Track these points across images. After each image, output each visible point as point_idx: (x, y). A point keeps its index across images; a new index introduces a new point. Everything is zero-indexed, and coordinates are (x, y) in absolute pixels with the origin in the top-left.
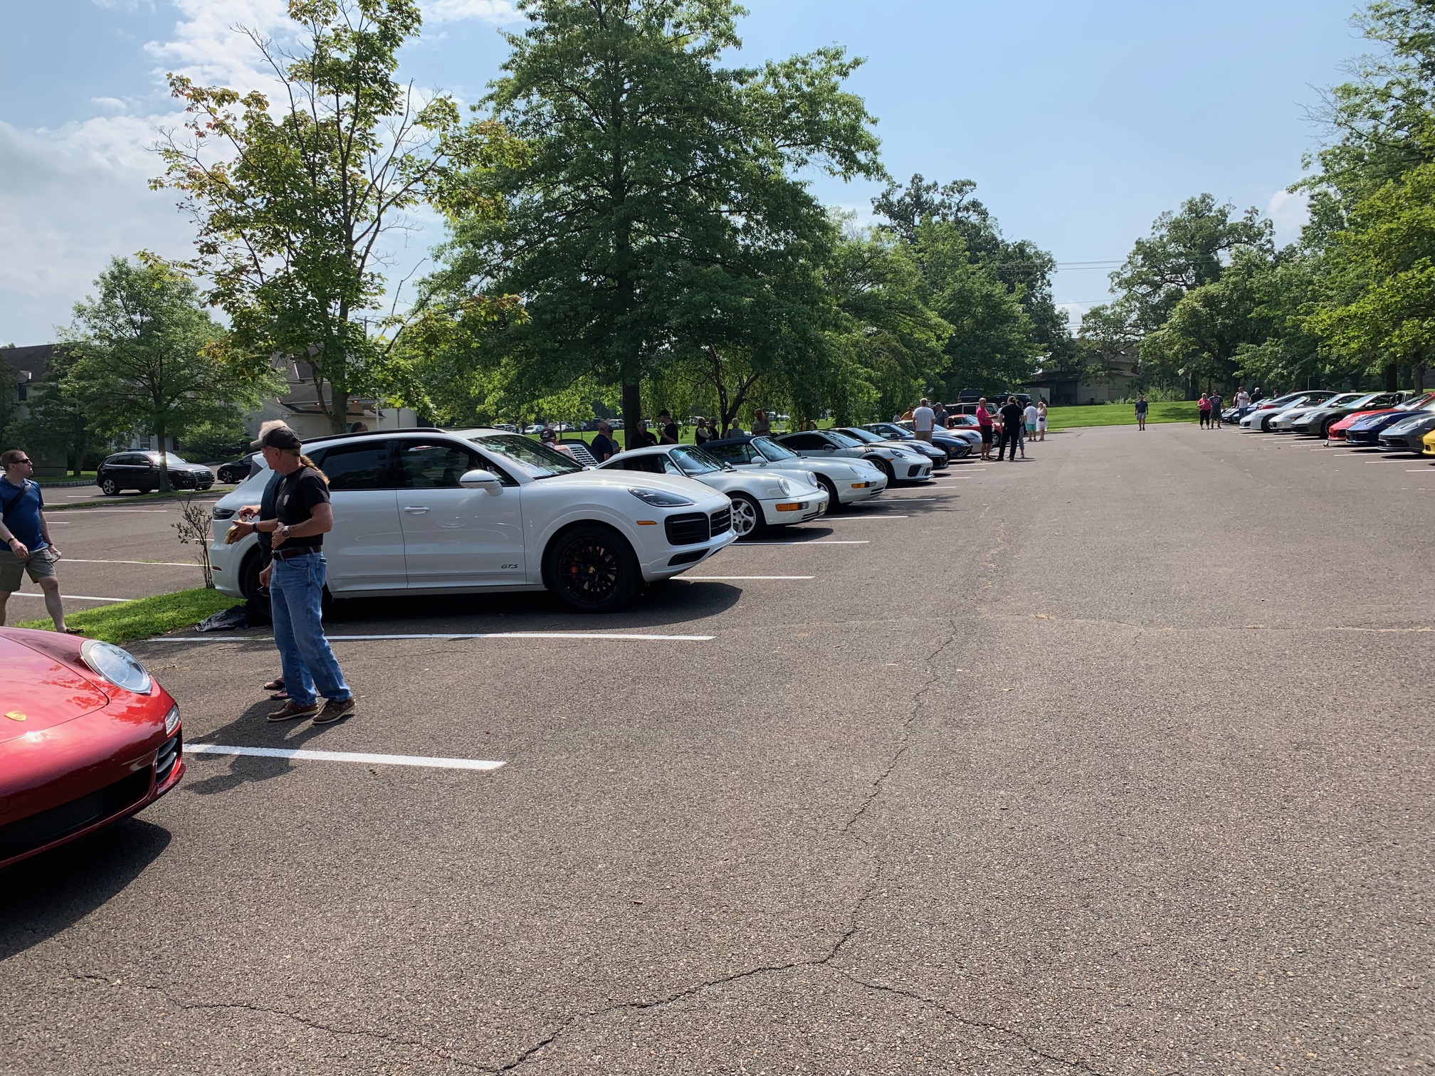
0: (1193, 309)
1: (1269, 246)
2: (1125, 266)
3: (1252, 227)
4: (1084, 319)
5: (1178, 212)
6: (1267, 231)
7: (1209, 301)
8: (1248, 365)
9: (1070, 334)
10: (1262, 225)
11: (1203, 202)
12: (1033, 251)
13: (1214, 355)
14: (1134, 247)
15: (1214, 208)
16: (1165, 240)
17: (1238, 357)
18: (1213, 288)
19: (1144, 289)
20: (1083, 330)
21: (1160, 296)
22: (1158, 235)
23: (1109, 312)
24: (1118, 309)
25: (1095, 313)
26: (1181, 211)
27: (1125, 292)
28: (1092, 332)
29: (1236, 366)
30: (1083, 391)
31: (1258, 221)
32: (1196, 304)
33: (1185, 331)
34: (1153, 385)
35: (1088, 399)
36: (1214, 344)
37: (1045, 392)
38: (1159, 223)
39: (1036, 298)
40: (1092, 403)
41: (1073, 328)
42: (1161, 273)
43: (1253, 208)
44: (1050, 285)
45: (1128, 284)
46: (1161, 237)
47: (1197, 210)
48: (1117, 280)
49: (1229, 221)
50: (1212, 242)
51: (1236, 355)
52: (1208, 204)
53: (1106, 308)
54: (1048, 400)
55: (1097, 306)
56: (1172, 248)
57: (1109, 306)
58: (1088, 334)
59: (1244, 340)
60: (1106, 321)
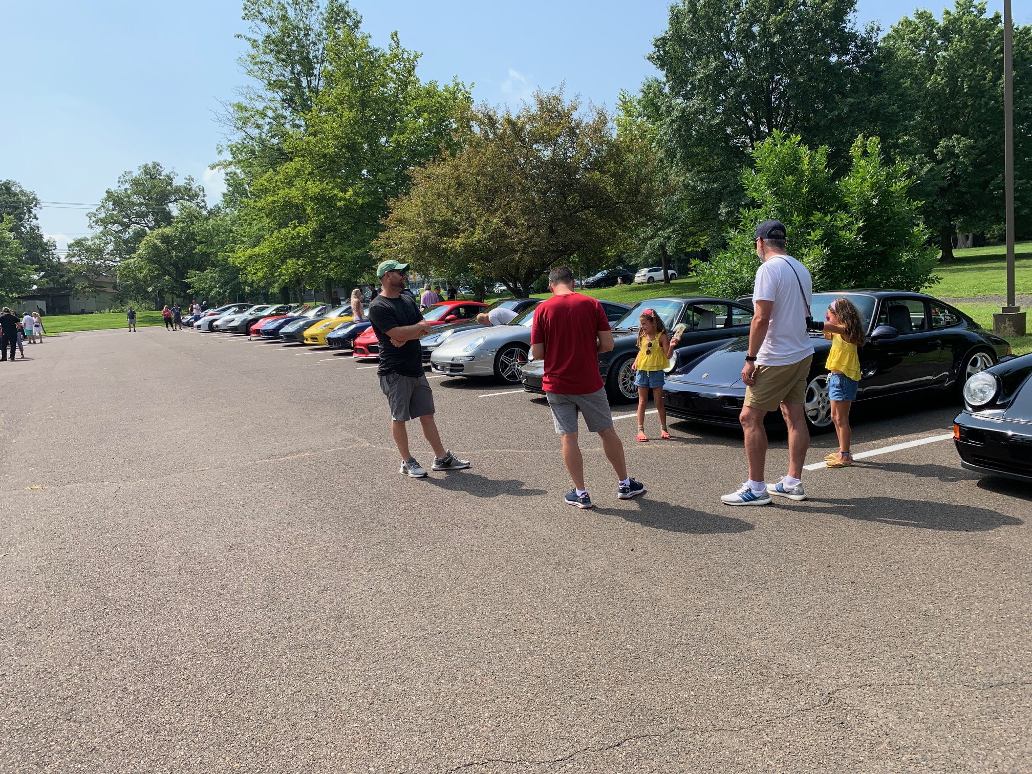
0: (155, 244)
1: (203, 204)
2: (99, 208)
3: (190, 189)
4: (69, 247)
5: (137, 173)
6: (201, 194)
7: (166, 239)
8: (196, 285)
9: (59, 259)
10: (197, 189)
11: (154, 168)
12: (18, 189)
13: (173, 278)
14: (105, 195)
15: (163, 173)
16: (129, 192)
17: (189, 280)
18: (168, 230)
19: (116, 227)
20: (68, 256)
21: (129, 233)
22: (123, 188)
23: (90, 243)
24: (97, 241)
25: (79, 243)
26: (139, 172)
27: (101, 228)
28: (77, 258)
29: (188, 286)
30: (74, 303)
31: (194, 186)
32: (156, 241)
33: (150, 260)
34: (131, 299)
35: (79, 310)
36: (172, 270)
37: (42, 304)
38: (122, 179)
39: (25, 228)
40: (83, 312)
41: (61, 254)
42: (128, 217)
43: (190, 176)
44: (37, 219)
45: (104, 222)
46: (126, 190)
47: (151, 172)
48: (94, 219)
49: (175, 183)
50: (164, 198)
51: (188, 278)
52: (158, 170)
53: (86, 239)
54: (45, 310)
55: (79, 237)
56: (134, 198)
57: (89, 238)
58: (74, 259)
59: (192, 268)
60: (88, 249)
